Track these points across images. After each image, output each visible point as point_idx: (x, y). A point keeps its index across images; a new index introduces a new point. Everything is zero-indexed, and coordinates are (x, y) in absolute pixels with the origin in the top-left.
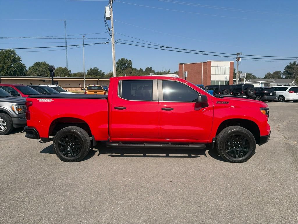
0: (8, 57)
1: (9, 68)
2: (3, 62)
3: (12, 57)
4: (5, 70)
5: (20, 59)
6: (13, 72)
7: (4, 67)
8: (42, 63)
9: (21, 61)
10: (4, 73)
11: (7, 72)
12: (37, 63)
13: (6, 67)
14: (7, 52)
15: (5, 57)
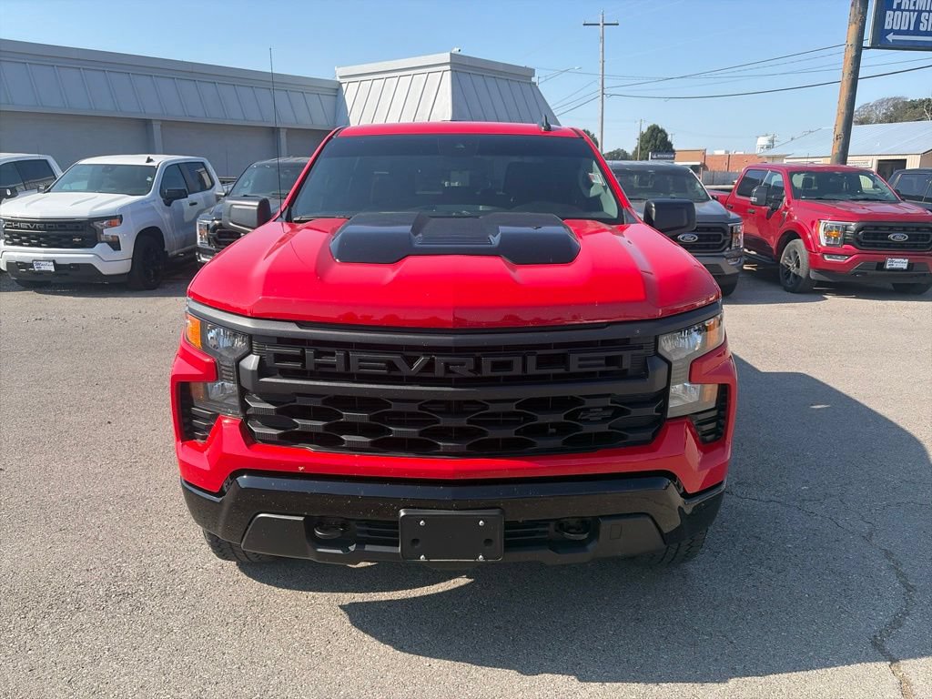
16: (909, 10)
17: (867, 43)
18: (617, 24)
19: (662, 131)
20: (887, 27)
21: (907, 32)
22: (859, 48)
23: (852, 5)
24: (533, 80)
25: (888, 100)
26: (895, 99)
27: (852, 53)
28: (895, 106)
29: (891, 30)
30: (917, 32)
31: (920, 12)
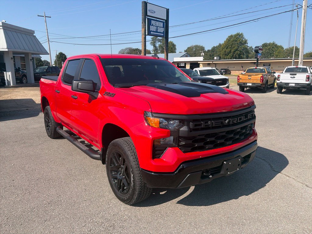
0: (236, 41)
1: (235, 51)
2: (230, 47)
3: (240, 40)
4: (231, 54)
5: (247, 42)
6: (238, 55)
7: (231, 51)
8: (270, 43)
9: (247, 43)
10: (230, 57)
11: (233, 55)
12: (264, 44)
13: (232, 51)
14: (236, 36)
15: (233, 41)
16: (155, 26)
17: (147, 34)
18: (51, 17)
19: (64, 55)
20: (151, 30)
21: (155, 32)
22: (145, 35)
23: (142, 23)
24: (34, 35)
25: (128, 48)
26: (129, 48)
27: (144, 36)
28: (130, 50)
29: (152, 31)
30: (157, 32)
31: (157, 27)
